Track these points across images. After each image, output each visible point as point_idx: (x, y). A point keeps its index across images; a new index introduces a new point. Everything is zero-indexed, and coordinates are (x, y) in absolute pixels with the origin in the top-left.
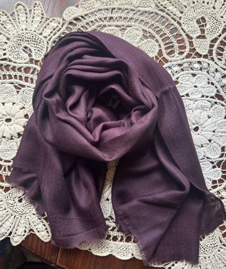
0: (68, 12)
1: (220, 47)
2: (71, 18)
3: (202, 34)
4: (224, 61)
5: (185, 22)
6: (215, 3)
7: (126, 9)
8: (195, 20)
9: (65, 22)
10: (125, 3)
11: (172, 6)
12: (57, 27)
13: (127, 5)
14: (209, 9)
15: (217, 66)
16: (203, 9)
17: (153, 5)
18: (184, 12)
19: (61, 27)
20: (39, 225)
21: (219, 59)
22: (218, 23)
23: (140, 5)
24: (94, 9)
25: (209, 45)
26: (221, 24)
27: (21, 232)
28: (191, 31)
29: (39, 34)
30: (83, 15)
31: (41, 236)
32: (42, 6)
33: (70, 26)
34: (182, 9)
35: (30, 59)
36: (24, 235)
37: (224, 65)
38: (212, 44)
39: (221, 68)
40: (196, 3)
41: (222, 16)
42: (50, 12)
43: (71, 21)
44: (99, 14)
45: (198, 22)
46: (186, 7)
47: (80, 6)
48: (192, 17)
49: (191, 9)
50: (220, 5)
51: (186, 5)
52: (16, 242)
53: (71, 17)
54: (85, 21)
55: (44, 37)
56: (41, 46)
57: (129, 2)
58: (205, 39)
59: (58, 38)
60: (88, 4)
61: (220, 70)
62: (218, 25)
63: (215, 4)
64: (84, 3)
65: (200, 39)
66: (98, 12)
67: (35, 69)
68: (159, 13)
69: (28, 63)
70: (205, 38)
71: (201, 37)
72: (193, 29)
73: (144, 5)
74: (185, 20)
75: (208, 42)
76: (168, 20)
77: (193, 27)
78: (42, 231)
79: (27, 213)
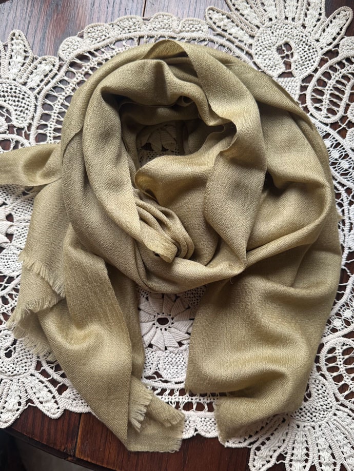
0: (67, 47)
1: (317, 89)
2: (72, 56)
3: (286, 69)
4: (324, 111)
5: (258, 52)
6: (306, 19)
7: (161, 37)
8: (274, 49)
9: (64, 63)
10: (159, 26)
11: (236, 27)
12: (51, 71)
13: (162, 30)
14: (296, 28)
15: (314, 119)
16: (286, 28)
17: (205, 28)
18: (256, 36)
19: (57, 72)
20: (42, 392)
21: (316, 108)
22: (311, 51)
23: (184, 29)
24: (110, 39)
25: (299, 87)
26: (316, 51)
27: (12, 405)
28: (269, 65)
29: (21, 83)
30: (92, 51)
31: (46, 410)
32: (25, 38)
33: (72, 69)
34: (252, 30)
35: (8, 125)
36: (18, 410)
37: (326, 117)
38: (305, 84)
39: (321, 122)
40: (274, 21)
41: (317, 38)
42: (37, 47)
43: (72, 61)
44: (118, 47)
45: (279, 50)
46: (258, 27)
47: (85, 36)
48: (269, 43)
49: (266, 30)
50: (312, 20)
51: (259, 24)
52: (6, 422)
53: (71, 54)
54: (95, 59)
55: (30, 89)
56: (25, 104)
57: (165, 25)
58: (293, 78)
59: (52, 89)
60: (99, 32)
61: (319, 126)
62: (311, 54)
63: (304, 20)
64: (93, 30)
65: (284, 77)
66: (116, 43)
67: (17, 142)
68: (215, 41)
69: (5, 133)
70: (293, 76)
71: (287, 75)
72: (272, 63)
73: (191, 29)
74: (258, 49)
75: (297, 82)
76: (231, 51)
77: (272, 59)
78: (46, 402)
79: (20, 374)
